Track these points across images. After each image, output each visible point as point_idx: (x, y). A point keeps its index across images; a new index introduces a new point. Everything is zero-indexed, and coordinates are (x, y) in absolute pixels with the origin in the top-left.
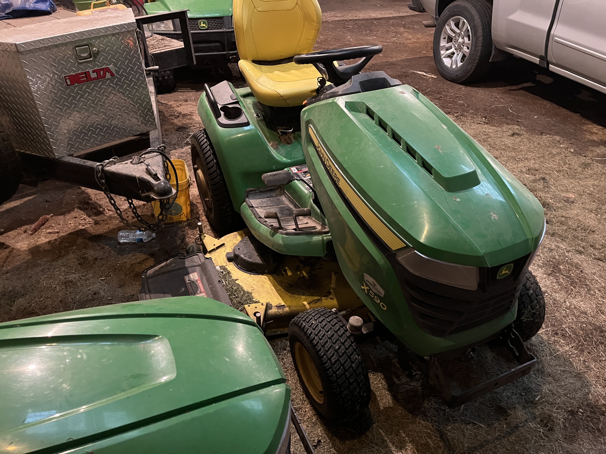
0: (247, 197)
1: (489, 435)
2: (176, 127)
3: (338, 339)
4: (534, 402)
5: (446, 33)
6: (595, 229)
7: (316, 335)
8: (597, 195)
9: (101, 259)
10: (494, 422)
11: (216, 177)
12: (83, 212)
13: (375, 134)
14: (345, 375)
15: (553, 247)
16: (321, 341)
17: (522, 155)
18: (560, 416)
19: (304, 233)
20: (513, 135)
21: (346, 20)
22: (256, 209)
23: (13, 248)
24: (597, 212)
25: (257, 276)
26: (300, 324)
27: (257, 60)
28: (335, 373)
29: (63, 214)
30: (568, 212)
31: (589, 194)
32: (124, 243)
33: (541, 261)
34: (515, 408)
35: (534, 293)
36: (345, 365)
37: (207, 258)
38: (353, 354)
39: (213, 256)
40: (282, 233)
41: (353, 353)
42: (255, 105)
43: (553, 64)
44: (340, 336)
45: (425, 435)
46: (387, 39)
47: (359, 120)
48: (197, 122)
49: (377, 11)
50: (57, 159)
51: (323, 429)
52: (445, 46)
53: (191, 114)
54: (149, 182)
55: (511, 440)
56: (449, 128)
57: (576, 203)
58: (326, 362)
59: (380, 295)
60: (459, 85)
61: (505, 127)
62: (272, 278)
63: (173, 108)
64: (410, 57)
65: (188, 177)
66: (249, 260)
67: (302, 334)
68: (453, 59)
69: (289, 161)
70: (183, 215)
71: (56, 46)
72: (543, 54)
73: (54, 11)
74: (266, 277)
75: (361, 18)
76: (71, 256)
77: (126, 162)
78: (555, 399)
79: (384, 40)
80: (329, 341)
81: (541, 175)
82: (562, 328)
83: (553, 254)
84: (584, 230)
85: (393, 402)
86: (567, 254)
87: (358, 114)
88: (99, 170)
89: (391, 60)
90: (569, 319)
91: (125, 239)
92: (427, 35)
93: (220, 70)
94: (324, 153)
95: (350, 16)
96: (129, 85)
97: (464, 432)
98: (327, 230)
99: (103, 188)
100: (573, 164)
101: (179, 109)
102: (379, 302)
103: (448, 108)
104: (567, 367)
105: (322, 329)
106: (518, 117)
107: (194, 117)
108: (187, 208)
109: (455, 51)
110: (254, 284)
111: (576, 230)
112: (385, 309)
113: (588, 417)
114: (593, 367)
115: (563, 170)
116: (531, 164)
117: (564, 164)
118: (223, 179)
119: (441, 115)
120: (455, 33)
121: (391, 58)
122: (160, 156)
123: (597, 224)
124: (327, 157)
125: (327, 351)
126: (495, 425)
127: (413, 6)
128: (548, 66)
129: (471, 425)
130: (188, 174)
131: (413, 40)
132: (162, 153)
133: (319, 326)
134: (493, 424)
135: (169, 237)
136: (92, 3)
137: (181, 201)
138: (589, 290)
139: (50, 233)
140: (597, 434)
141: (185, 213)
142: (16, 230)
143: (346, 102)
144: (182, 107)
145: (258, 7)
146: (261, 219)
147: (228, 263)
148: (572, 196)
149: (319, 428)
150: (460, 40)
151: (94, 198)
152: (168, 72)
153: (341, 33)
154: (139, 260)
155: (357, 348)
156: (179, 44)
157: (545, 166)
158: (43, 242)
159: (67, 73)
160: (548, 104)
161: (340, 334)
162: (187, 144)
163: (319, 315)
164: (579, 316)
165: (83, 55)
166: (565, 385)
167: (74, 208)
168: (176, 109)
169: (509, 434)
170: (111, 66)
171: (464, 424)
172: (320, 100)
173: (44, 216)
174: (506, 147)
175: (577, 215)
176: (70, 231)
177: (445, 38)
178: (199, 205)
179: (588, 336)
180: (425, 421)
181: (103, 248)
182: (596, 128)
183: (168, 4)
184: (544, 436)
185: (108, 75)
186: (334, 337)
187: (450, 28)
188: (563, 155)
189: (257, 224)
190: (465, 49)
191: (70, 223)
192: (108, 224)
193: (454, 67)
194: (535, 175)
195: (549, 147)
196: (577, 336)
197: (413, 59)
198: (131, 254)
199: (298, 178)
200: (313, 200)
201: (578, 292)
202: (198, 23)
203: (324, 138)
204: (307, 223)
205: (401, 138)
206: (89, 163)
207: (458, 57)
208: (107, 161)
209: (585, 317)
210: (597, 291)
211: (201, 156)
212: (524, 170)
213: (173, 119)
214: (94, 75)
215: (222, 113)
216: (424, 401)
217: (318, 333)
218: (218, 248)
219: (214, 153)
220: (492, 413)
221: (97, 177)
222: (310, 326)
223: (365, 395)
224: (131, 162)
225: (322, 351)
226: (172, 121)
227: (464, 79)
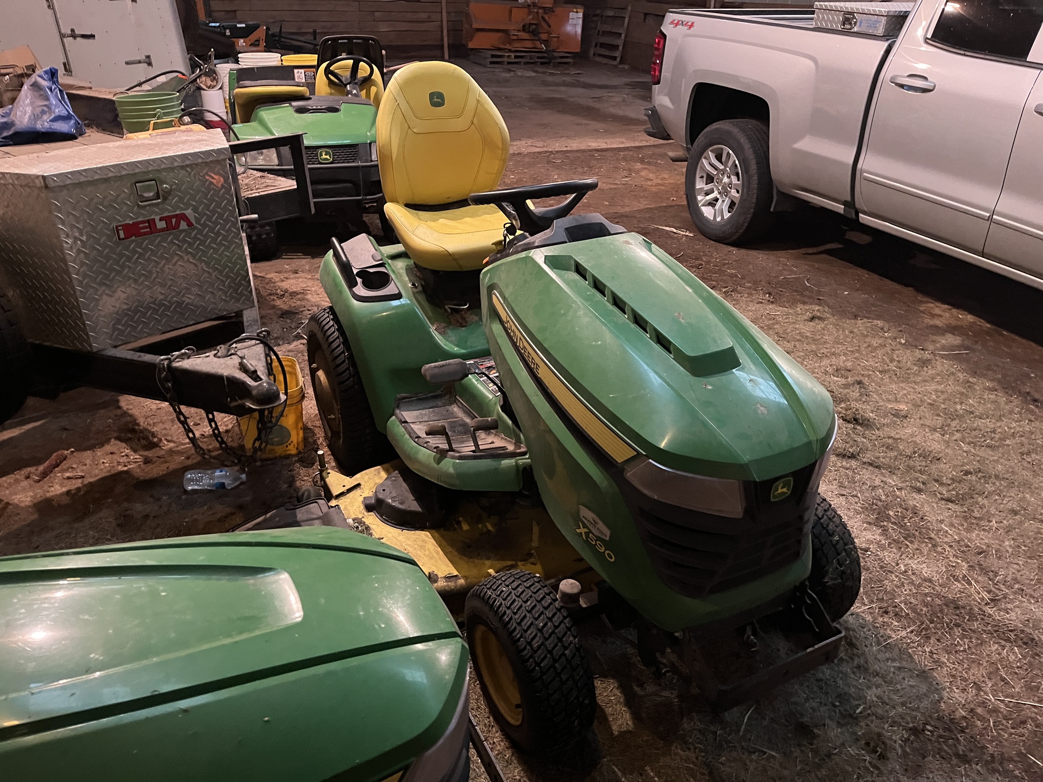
0: (398, 407)
1: (785, 768)
2: (279, 312)
3: (542, 613)
4: (855, 715)
5: (703, 168)
6: (940, 455)
7: (508, 608)
8: (943, 406)
9: (154, 517)
10: (793, 750)
11: (349, 379)
12: (124, 445)
13: (588, 299)
14: (555, 667)
15: (877, 482)
16: (517, 617)
17: (826, 348)
18: (896, 736)
19: (488, 455)
20: (812, 319)
21: (551, 152)
22: (412, 426)
23: (8, 504)
24: (944, 430)
25: (413, 532)
26: (482, 594)
27: (412, 203)
28: (538, 664)
29: (91, 448)
30: (898, 431)
31: (930, 404)
32: (193, 490)
33: (859, 505)
34: (824, 725)
35: (841, 541)
36: (554, 652)
37: (332, 507)
38: (567, 635)
39: (342, 502)
40: (453, 457)
41: (566, 633)
42: (409, 270)
43: (865, 213)
44: (546, 608)
45: (685, 772)
46: (616, 179)
47: (564, 281)
48: (314, 304)
49: (600, 138)
50: (94, 353)
51: (523, 770)
52: (703, 188)
53: (304, 292)
54: (244, 383)
55: (820, 776)
56: (695, 292)
57: (910, 418)
58: (525, 648)
59: (604, 538)
60: (729, 247)
61: (800, 308)
62: (436, 535)
63: (274, 283)
64: (652, 206)
65: (301, 384)
66: (401, 506)
67: (486, 609)
68: (717, 207)
69: (463, 351)
70: (292, 445)
71: (106, 180)
72: (849, 199)
73: (81, 135)
74: (428, 533)
75: (575, 148)
76: (104, 513)
77: (207, 354)
78: (887, 711)
79: (611, 180)
80: (528, 615)
81: (856, 378)
82: (894, 604)
83: (878, 493)
84: (924, 457)
85: (634, 724)
86: (898, 493)
87: (563, 272)
88: (164, 366)
89: (622, 211)
90: (906, 590)
91: (196, 485)
92: (677, 174)
93: (350, 226)
94: (516, 330)
95: (557, 145)
96: (214, 240)
97: (745, 764)
98: (523, 450)
99: (168, 396)
100: (904, 361)
101: (285, 285)
102: (603, 550)
103: (712, 281)
104: (905, 663)
105: (517, 599)
106: (819, 293)
107: (309, 297)
108: (298, 435)
109: (718, 196)
110: (408, 545)
111: (910, 457)
112: (613, 560)
113: (941, 736)
114: (946, 661)
115: (889, 370)
116: (841, 361)
117: (891, 362)
118: (360, 382)
119: (684, 274)
120: (716, 170)
121: (622, 206)
122: (261, 345)
123: (943, 448)
124: (519, 335)
125: (526, 631)
126: (795, 754)
127: (652, 130)
128: (857, 215)
129: (757, 754)
130: (301, 380)
131: (656, 181)
132: (265, 341)
133: (513, 594)
134: (792, 752)
135: (268, 481)
136: (152, 122)
137: (289, 421)
138: (934, 546)
139: (69, 478)
140: (955, 761)
141: (295, 442)
142: (13, 475)
143: (546, 256)
144: (289, 281)
145: (414, 128)
146: (420, 440)
147: (366, 513)
148: (903, 407)
149: (515, 768)
150: (726, 180)
151: (144, 423)
152: (268, 228)
153: (543, 171)
154: (219, 516)
155: (572, 626)
156: (289, 184)
157: (861, 364)
158: (58, 493)
159: (119, 221)
160: (865, 275)
161: (546, 605)
162: (298, 337)
163: (513, 579)
164: (920, 585)
165: (146, 195)
166: (903, 689)
167: (110, 439)
168: (279, 284)
169: (819, 767)
170: (189, 212)
171: (746, 754)
172: (508, 255)
173: (60, 452)
174: (802, 337)
175: (912, 435)
176: (103, 475)
177: (702, 177)
178: (317, 430)
179: (935, 616)
180: (685, 751)
181: (159, 499)
182: (938, 308)
183: (270, 125)
184: (873, 768)
185: (183, 225)
186: (536, 609)
187: (708, 161)
188: (888, 348)
189: (413, 447)
190: (733, 192)
191: (103, 463)
192: (166, 462)
193: (719, 219)
194: (847, 378)
195: (868, 336)
196: (918, 614)
197: (656, 209)
198: (206, 507)
199: (477, 371)
200: (501, 407)
201: (918, 549)
202: (317, 154)
203: (514, 307)
204: (492, 443)
205: (625, 303)
206: (148, 358)
207: (723, 205)
208: (177, 353)
209: (930, 587)
210: (948, 548)
211: (325, 347)
212: (830, 370)
213: (273, 300)
214: (161, 225)
215: (359, 280)
216: (682, 719)
217: (511, 604)
218: (350, 490)
219: (346, 342)
220: (789, 735)
221: (160, 379)
222: (499, 596)
223: (586, 702)
224: (215, 355)
225: (517, 631)
226: (272, 303)
227: (735, 237)
